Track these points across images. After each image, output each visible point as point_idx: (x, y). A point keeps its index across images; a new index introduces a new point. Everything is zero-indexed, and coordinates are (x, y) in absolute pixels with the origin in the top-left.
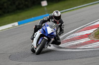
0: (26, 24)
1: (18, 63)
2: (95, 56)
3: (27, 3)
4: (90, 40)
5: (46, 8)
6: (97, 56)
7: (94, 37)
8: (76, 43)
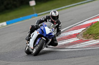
0: (14, 24)
1: (7, 62)
2: (83, 56)
3: (15, 3)
4: (78, 39)
5: (34, 8)
6: (85, 56)
7: (83, 37)
8: (65, 42)
